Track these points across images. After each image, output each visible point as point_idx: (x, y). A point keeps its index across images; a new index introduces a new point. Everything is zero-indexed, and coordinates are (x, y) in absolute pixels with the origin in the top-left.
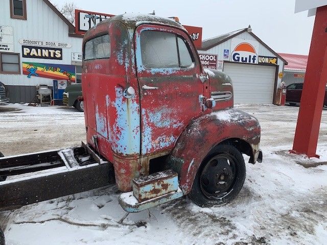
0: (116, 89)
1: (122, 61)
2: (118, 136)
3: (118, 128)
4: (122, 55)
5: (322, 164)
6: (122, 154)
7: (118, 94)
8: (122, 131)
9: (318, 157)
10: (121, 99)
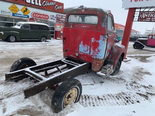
0: (100, 36)
1: (104, 26)
2: (98, 53)
3: (99, 50)
4: (104, 24)
5: (128, 61)
6: (99, 59)
7: (101, 38)
8: (100, 51)
9: (126, 59)
10: (102, 40)
